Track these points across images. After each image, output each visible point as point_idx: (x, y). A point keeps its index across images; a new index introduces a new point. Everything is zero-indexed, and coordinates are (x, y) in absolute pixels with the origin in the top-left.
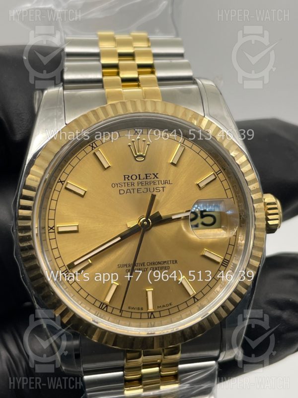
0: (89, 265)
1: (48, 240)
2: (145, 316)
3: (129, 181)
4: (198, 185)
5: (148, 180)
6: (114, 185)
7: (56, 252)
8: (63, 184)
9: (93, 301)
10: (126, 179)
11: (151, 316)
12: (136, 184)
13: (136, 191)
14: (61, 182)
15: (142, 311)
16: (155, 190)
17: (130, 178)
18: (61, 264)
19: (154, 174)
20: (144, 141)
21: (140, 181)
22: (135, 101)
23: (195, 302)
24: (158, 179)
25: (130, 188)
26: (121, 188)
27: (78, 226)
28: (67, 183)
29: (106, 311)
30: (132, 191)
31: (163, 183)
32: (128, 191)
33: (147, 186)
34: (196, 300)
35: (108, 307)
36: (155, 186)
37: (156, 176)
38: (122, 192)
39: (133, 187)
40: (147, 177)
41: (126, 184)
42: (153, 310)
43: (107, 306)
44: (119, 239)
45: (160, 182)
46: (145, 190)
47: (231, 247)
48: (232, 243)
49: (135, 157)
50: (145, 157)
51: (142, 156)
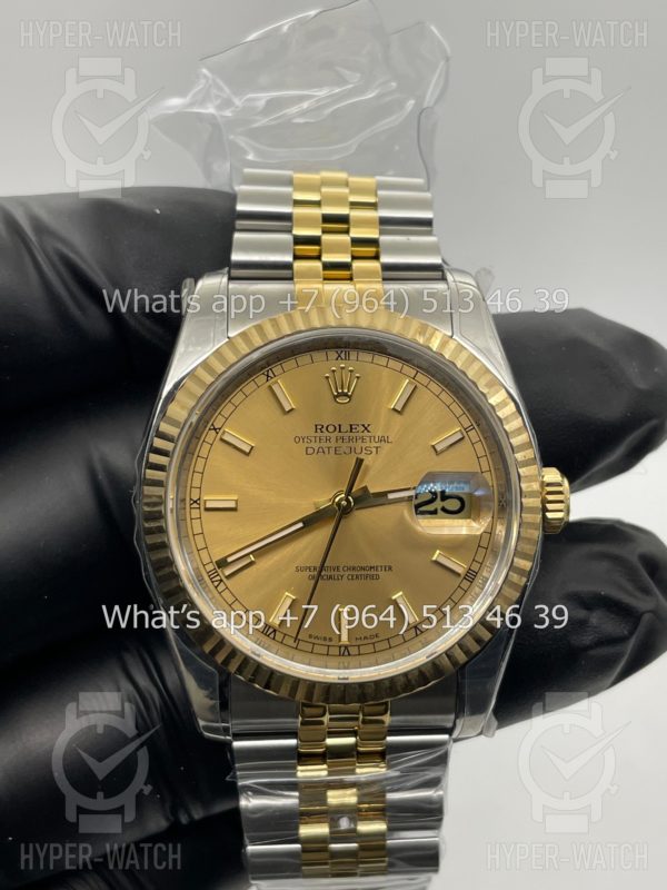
0: (251, 563)
1: (188, 519)
2: (334, 651)
3: (322, 434)
4: (433, 447)
5: (354, 435)
6: (298, 439)
7: (199, 540)
8: (217, 433)
10: (318, 431)
11: (345, 651)
12: (333, 440)
13: (332, 451)
14: (215, 429)
15: (330, 644)
16: (364, 451)
17: (324, 430)
18: (206, 560)
19: (363, 425)
20: (351, 371)
21: (341, 435)
23: (417, 635)
24: (369, 434)
25: (324, 445)
26: (307, 445)
27: (236, 501)
28: (224, 432)
29: (273, 639)
30: (326, 450)
31: (377, 440)
33: (351, 444)
34: (419, 632)
35: (277, 633)
36: (364, 445)
37: (366, 429)
38: (310, 451)
40: (351, 429)
41: (318, 439)
42: (347, 643)
43: (275, 631)
44: (300, 525)
45: (372, 439)
46: (348, 451)
47: (482, 551)
48: (484, 544)
49: (335, 397)
50: (350, 397)
51: (346, 395)
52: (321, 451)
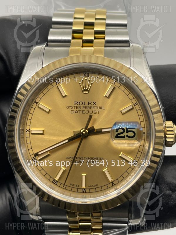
0: (48, 156)
1: (25, 138)
2: (80, 190)
3: (77, 106)
4: (121, 111)
5: (90, 106)
6: (68, 107)
7: (29, 145)
8: (37, 104)
9: (49, 178)
10: (76, 104)
11: (84, 191)
12: (82, 108)
13: (81, 112)
14: (36, 103)
15: (78, 188)
16: (93, 112)
17: (78, 104)
18: (31, 153)
19: (93, 102)
21: (85, 106)
22: (85, 55)
23: (113, 186)
24: (96, 106)
25: (78, 110)
26: (72, 110)
27: (43, 131)
28: (39, 104)
29: (57, 185)
30: (79, 112)
31: (99, 108)
32: (77, 112)
33: (89, 110)
34: (113, 185)
35: (58, 182)
36: (94, 110)
37: (94, 104)
38: (72, 112)
39: (80, 109)
40: (89, 103)
41: (76, 107)
42: (85, 188)
44: (67, 141)
45: (97, 108)
46: (87, 112)
47: (140, 153)
48: (140, 150)
49: (83, 91)
50: (89, 91)
51: (87, 90)
52: (76, 112)
